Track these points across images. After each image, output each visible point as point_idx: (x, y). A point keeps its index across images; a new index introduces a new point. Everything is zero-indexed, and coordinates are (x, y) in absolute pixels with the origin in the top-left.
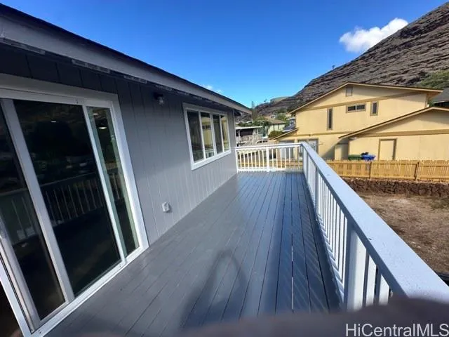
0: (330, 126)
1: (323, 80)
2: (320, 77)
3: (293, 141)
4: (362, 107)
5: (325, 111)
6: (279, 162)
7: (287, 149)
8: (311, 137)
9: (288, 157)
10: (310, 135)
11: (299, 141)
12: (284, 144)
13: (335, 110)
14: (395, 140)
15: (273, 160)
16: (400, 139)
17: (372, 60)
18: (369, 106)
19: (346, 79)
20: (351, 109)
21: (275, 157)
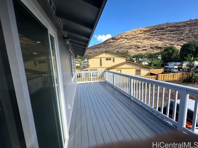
0: (101, 65)
1: (91, 48)
2: (90, 47)
3: (87, 70)
4: (110, 59)
5: (99, 59)
6: (82, 79)
7: (85, 73)
8: (95, 69)
9: (85, 77)
10: (94, 68)
11: (90, 70)
12: (84, 71)
13: (102, 59)
14: (121, 70)
15: (79, 78)
16: (122, 70)
17: (105, 45)
18: (112, 59)
19: (99, 49)
20: (107, 59)
21: (80, 77)
